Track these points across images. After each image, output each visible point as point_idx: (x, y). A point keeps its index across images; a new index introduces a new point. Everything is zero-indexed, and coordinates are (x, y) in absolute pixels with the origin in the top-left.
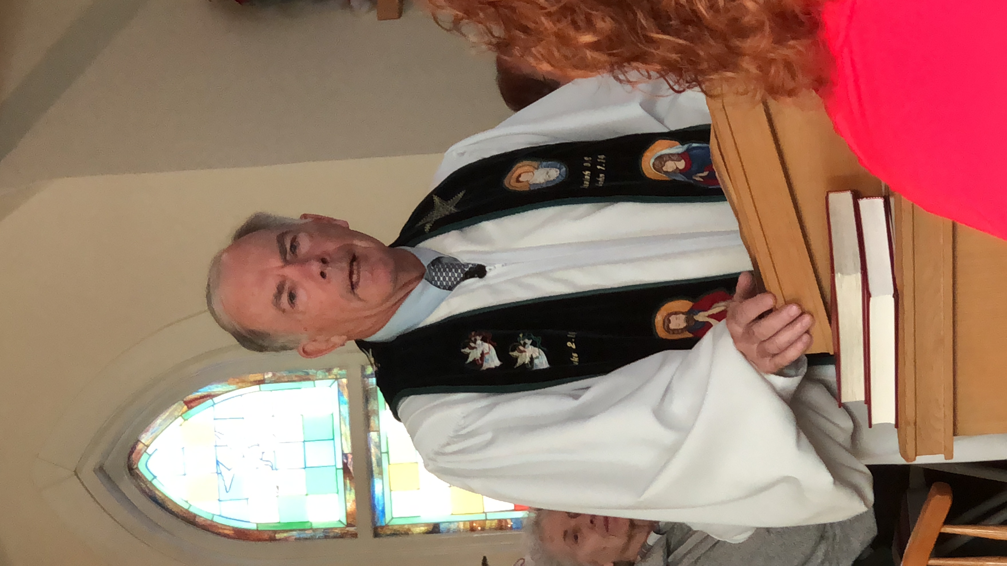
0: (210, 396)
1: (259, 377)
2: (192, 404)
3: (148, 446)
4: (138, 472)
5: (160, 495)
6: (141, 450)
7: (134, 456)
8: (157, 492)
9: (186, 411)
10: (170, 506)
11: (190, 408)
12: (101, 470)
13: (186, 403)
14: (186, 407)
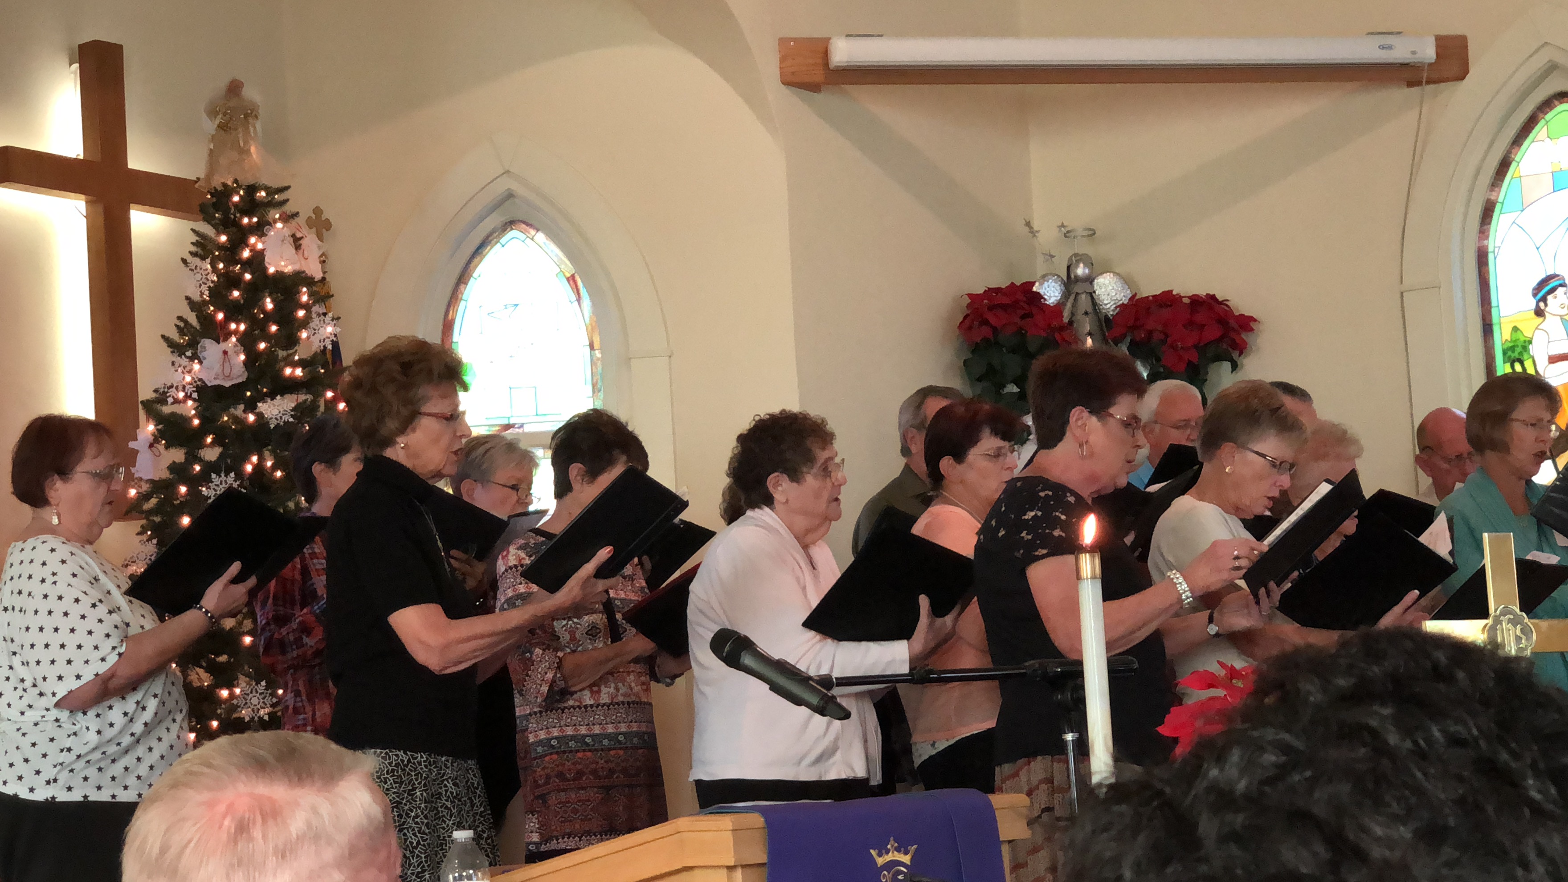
0: (579, 299)
1: (596, 345)
2: (571, 282)
3: (532, 239)
4: (509, 229)
5: (486, 251)
6: (529, 233)
7: (524, 226)
8: (489, 248)
9: (565, 276)
10: (476, 260)
11: (568, 279)
12: (510, 195)
13: (573, 276)
14: (568, 275)
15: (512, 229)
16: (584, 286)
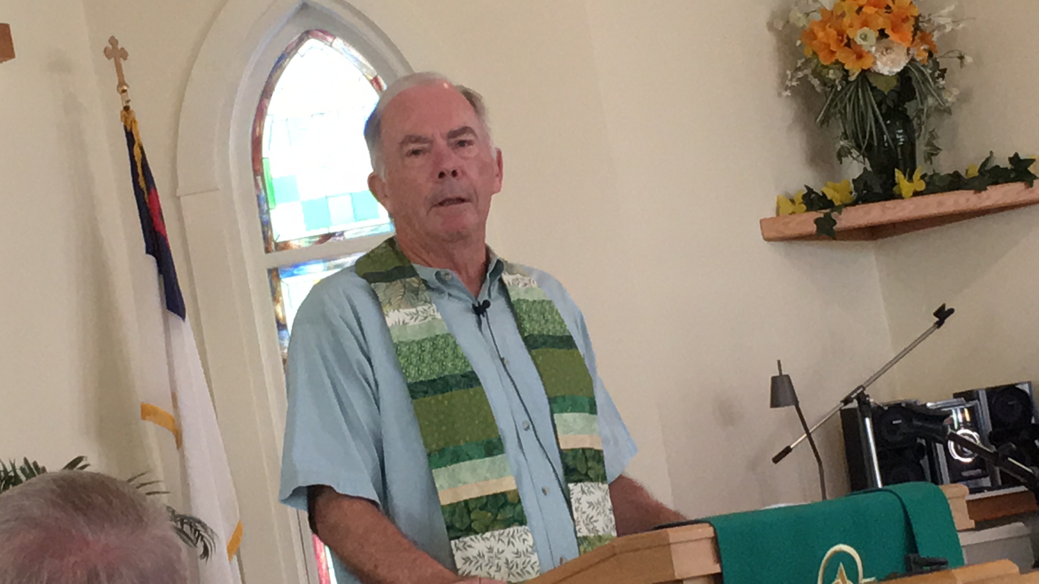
2: (375, 84)
3: (331, 46)
4: (305, 39)
5: (286, 63)
6: (326, 40)
7: (320, 34)
8: (288, 60)
9: (368, 79)
10: (277, 74)
11: (371, 82)
13: (376, 78)
14: (371, 78)
15: (308, 38)
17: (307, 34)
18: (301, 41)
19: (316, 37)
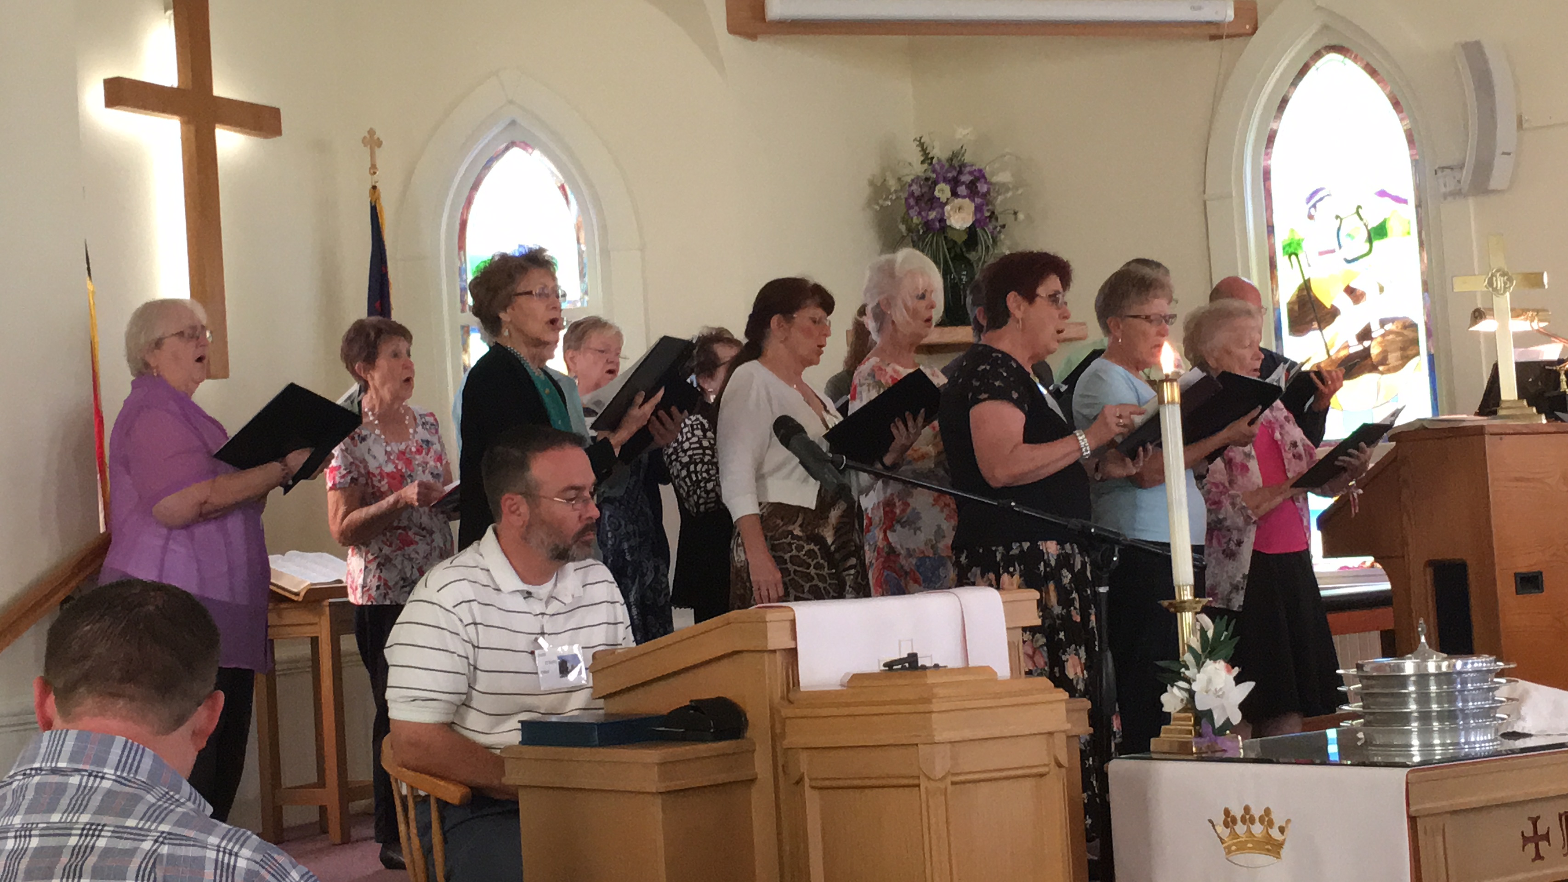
15: (513, 147)
16: (572, 192)
17: (513, 144)
18: (507, 149)
19: (520, 147)
